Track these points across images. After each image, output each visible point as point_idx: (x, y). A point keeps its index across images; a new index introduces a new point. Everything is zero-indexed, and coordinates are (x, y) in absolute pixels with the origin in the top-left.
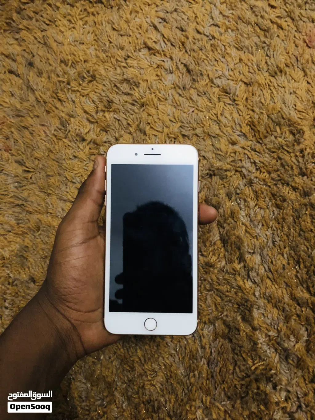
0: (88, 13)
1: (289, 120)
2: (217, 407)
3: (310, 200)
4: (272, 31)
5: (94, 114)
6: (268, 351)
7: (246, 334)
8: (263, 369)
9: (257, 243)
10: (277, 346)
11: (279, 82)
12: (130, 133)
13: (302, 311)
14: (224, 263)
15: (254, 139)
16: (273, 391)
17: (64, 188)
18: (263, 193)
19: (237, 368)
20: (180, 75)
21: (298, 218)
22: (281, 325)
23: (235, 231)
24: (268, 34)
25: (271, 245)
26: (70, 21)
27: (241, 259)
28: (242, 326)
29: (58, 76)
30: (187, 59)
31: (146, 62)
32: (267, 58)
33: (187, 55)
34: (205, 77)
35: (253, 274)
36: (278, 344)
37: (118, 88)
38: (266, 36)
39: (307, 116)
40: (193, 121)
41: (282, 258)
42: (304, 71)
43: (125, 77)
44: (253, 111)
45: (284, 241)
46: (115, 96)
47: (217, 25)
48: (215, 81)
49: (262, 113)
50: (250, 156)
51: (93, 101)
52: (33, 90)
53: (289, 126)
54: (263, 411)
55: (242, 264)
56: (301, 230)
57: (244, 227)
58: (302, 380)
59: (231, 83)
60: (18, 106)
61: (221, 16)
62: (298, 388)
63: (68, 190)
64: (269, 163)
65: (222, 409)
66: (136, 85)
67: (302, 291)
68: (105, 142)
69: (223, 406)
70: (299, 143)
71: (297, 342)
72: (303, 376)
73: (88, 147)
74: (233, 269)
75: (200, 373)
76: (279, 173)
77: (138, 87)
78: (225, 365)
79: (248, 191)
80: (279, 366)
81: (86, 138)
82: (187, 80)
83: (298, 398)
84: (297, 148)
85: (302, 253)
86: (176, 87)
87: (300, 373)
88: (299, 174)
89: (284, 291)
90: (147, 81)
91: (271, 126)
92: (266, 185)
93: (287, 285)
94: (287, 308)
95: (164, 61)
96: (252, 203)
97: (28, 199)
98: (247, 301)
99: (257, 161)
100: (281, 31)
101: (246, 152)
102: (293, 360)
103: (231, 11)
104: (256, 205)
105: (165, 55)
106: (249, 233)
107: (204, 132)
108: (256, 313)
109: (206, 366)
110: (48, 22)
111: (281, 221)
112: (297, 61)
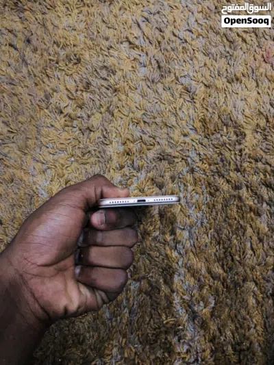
0: (84, 4)
1: (236, 123)
2: (130, 348)
3: (239, 192)
4: (236, 44)
5: (73, 92)
6: (180, 311)
7: (165, 294)
8: (173, 324)
9: (188, 222)
10: (188, 308)
11: (234, 89)
12: (101, 113)
13: (214, 283)
14: (158, 233)
15: (203, 134)
16: (177, 343)
17: (38, 150)
18: (200, 181)
19: (152, 320)
20: (152, 70)
21: (226, 206)
22: (195, 291)
23: (172, 209)
24: (232, 45)
25: (200, 225)
26: (67, 8)
27: (173, 233)
28: (163, 287)
29: (50, 54)
30: (160, 56)
31: (125, 54)
32: (228, 66)
33: (161, 54)
34: (172, 75)
35: (180, 246)
36: (190, 307)
37: (97, 73)
38: (230, 47)
39: (252, 121)
40: (154, 111)
41: (206, 237)
42: (257, 83)
43: (105, 64)
44: (207, 110)
45: (210, 224)
46: (94, 79)
47: (190, 31)
48: (180, 79)
49: (214, 113)
50: (197, 148)
51: (75, 81)
52: (27, 64)
53: (235, 127)
54: (167, 358)
55: (173, 237)
56: (227, 217)
57: (180, 207)
58: (203, 339)
59: (193, 83)
60: (12, 76)
61: (196, 23)
62: (199, 345)
63: (41, 153)
64: (211, 157)
65: (134, 350)
66: (113, 72)
67: (218, 267)
68: (79, 117)
69: (135, 348)
70: (240, 144)
71: (205, 308)
72: (204, 336)
73: (63, 119)
74: (164, 240)
75: (121, 319)
76: (217, 166)
77: (114, 74)
78: (142, 317)
79: (189, 177)
80: (186, 324)
81: (63, 111)
82: (156, 75)
83: (197, 353)
84: (238, 147)
85: (223, 236)
86: (146, 79)
87: (202, 332)
88: (235, 170)
89: (203, 264)
90: (123, 70)
91: (220, 125)
92: (205, 174)
93: (206, 260)
94: (203, 279)
95: (140, 55)
96: (190, 188)
97: (8, 155)
98: (170, 267)
99: (202, 153)
100: (244, 44)
101: (194, 144)
102: (198, 322)
103: (206, 21)
104: (194, 190)
105: (142, 50)
106: (183, 212)
107: (162, 121)
108: (176, 279)
109: (127, 315)
110: (49, 7)
111: (211, 206)
112: (253, 73)
